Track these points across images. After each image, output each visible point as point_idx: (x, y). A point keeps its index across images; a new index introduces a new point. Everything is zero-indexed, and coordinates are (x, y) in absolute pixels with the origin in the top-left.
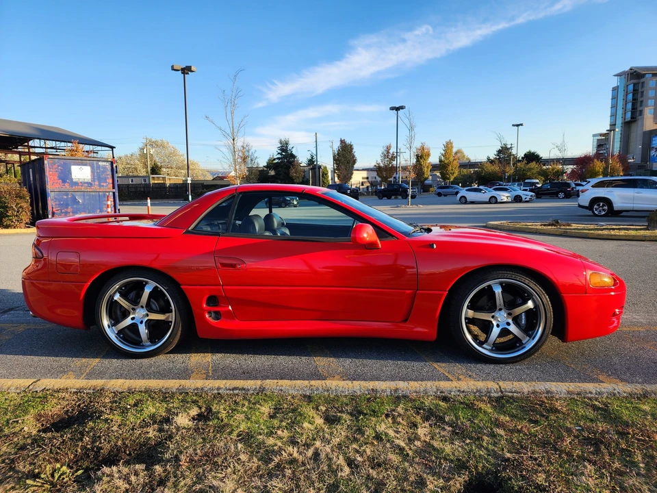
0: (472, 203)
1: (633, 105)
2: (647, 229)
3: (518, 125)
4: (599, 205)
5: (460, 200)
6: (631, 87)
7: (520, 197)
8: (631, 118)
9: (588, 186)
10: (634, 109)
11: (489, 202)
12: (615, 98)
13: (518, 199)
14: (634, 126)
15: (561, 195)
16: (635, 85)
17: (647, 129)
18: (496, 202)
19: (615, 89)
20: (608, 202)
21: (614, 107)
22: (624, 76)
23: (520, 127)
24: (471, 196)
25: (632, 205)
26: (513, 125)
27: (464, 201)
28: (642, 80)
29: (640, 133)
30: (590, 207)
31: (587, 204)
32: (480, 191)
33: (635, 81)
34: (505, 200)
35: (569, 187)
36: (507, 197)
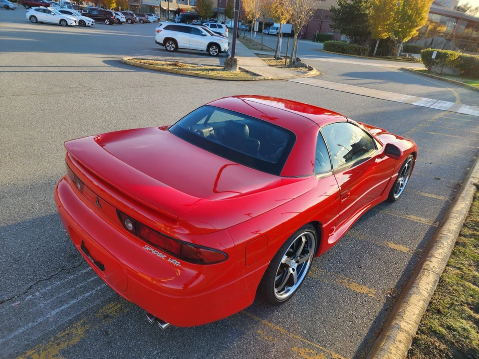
0: (42, 23)
2: (224, 70)
4: (169, 43)
5: (30, 19)
7: (84, 21)
9: (161, 28)
11: (60, 25)
13: (82, 24)
15: (107, 22)
18: (67, 25)
20: (174, 41)
24: (41, 16)
25: (188, 45)
27: (34, 20)
30: (164, 44)
31: (162, 42)
32: (49, 12)
34: (74, 24)
35: (112, 15)
36: (75, 21)
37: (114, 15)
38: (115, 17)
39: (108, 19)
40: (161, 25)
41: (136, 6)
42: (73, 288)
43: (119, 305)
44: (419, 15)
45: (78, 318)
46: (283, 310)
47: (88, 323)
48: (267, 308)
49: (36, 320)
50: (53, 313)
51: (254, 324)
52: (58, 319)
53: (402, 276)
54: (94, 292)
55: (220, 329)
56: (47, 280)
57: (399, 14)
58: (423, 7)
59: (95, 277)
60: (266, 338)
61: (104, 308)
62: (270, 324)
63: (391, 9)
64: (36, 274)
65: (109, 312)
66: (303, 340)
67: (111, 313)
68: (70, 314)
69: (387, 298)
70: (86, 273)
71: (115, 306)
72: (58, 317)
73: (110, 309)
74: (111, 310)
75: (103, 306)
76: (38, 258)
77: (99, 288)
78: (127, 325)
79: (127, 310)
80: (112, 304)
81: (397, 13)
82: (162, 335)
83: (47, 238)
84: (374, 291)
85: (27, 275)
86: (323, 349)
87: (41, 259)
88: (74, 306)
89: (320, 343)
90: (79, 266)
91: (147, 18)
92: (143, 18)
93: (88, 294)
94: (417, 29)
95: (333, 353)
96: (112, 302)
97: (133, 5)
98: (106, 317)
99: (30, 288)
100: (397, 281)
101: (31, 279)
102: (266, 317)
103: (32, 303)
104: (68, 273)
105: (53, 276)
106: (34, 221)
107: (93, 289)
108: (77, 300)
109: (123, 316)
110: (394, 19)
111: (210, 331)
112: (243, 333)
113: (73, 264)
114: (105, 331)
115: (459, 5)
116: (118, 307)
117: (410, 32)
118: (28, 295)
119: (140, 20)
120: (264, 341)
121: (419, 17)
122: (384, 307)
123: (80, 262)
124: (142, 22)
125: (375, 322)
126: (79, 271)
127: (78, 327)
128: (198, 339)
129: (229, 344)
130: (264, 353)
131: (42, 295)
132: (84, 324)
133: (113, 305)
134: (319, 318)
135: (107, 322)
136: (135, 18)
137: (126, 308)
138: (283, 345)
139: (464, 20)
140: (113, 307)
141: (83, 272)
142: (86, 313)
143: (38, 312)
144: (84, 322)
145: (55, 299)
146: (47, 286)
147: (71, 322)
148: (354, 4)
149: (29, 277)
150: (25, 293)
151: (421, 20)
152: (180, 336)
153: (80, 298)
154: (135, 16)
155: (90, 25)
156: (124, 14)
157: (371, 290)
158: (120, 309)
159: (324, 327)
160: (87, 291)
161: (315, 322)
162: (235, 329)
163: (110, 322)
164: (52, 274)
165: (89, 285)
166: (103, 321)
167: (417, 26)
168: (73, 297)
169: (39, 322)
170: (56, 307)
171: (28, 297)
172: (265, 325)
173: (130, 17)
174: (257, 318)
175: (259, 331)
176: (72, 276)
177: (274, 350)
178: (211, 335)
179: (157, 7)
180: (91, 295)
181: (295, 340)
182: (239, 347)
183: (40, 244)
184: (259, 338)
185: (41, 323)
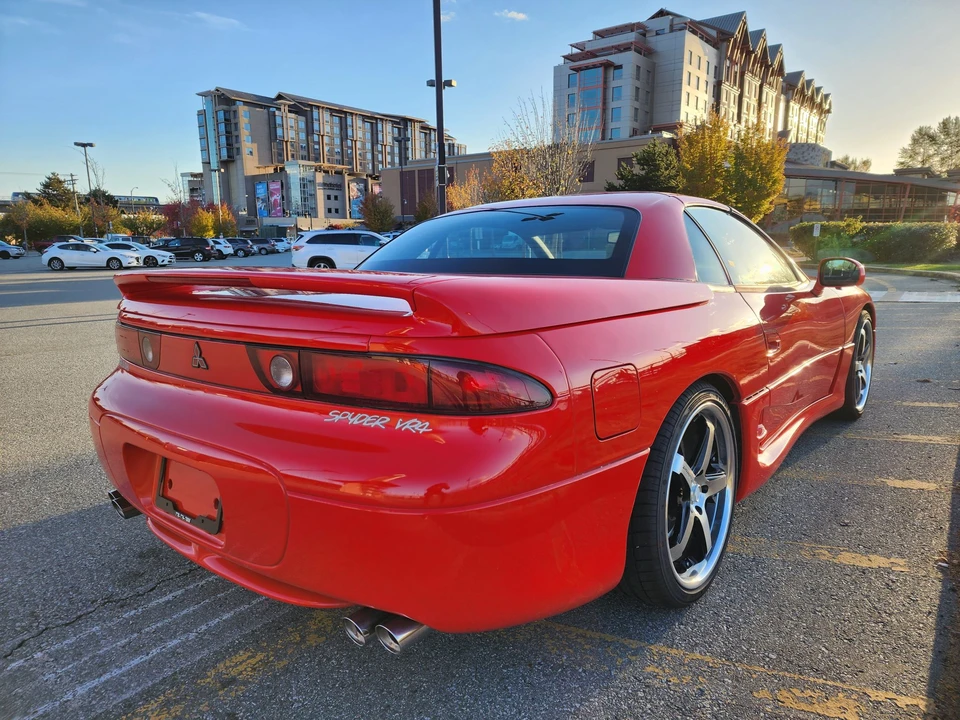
0: (72, 269)
1: (227, 138)
3: (84, 145)
5: (49, 264)
6: (221, 115)
8: (229, 157)
9: (302, 242)
10: (229, 145)
11: (108, 267)
12: (203, 126)
13: (150, 262)
14: (233, 168)
15: (199, 256)
16: (225, 112)
17: (249, 174)
18: (121, 267)
19: (202, 114)
20: (329, 261)
21: (204, 138)
22: (209, 98)
23: (88, 148)
24: (70, 257)
26: (76, 144)
27: (56, 265)
28: (233, 108)
29: (241, 177)
32: (87, 248)
33: (225, 107)
34: (135, 264)
35: (208, 245)
36: (137, 259)
37: (212, 243)
38: (212, 247)
39: (199, 252)
40: (302, 236)
41: (252, 231)
42: (136, 635)
43: (260, 656)
44: (767, 177)
45: (148, 695)
46: (695, 621)
47: (177, 702)
48: (651, 620)
49: (32, 710)
50: (81, 690)
51: (633, 655)
52: (94, 702)
53: (951, 528)
54: (192, 636)
55: (544, 675)
56: (67, 625)
57: (732, 180)
58: (771, 162)
59: (192, 609)
60: (674, 680)
61: (221, 666)
62: (674, 652)
63: (716, 174)
64: (37, 618)
65: (233, 672)
66: (775, 672)
67: (241, 673)
68: (128, 688)
69: (941, 569)
70: (168, 602)
71: (249, 658)
72: (94, 698)
73: (236, 665)
74: (240, 668)
75: (217, 661)
76: (43, 587)
77: (204, 627)
78: (289, 695)
79: (285, 662)
80: (242, 655)
81: (727, 179)
82: (389, 706)
83: (67, 550)
84: (901, 562)
85: (15, 621)
86: (839, 684)
87: (50, 589)
88: (138, 669)
89: (824, 673)
90: (151, 590)
91: (273, 245)
92: (266, 246)
93: (176, 642)
94: (770, 199)
95: (869, 691)
96: (241, 652)
97: (245, 231)
98: (227, 683)
99: (20, 645)
100: (945, 538)
101: (22, 627)
102: (658, 639)
103: (24, 674)
104: (122, 606)
105: (81, 616)
106: (37, 526)
107: (186, 631)
108: (147, 658)
109: (275, 676)
110: (725, 190)
111: (517, 683)
112: (609, 677)
113: (132, 588)
114: (228, 715)
115: (833, 159)
116: (258, 658)
117: (758, 207)
118: (13, 661)
119: (260, 250)
120: (672, 688)
121: (769, 181)
122: (944, 586)
123: (151, 585)
124: (263, 252)
125: (940, 616)
126: (150, 601)
127: (149, 714)
128: (490, 703)
129: (578, 705)
130: (683, 714)
131: (50, 656)
132: (167, 704)
133: (244, 657)
134: (796, 625)
135: (233, 694)
136: (251, 247)
137: (279, 659)
138: (727, 689)
139: (849, 180)
140: (244, 661)
141: (161, 601)
142: (173, 681)
143: (40, 693)
144: (168, 701)
145: (86, 662)
146: (65, 638)
147: (130, 706)
148: (647, 174)
149: (18, 624)
150: (6, 657)
151: (774, 183)
152: (437, 702)
153: (154, 651)
154: (251, 243)
155: (166, 263)
156: (230, 241)
157: (892, 560)
158: (265, 663)
159: (817, 640)
160: (174, 636)
161: (790, 634)
162: (584, 671)
163: (239, 693)
164: (79, 613)
165: (177, 624)
166: (221, 693)
167: (769, 195)
168: (136, 652)
169: (40, 713)
170: (90, 676)
171: (13, 665)
172: (661, 655)
173: (241, 246)
174: (634, 644)
175: (649, 669)
176: (133, 612)
177: (707, 703)
178: (522, 691)
179: (290, 228)
180: (182, 645)
181: (754, 676)
182: (609, 708)
183: (52, 562)
184: (656, 683)
185: (48, 715)
